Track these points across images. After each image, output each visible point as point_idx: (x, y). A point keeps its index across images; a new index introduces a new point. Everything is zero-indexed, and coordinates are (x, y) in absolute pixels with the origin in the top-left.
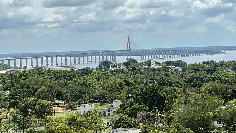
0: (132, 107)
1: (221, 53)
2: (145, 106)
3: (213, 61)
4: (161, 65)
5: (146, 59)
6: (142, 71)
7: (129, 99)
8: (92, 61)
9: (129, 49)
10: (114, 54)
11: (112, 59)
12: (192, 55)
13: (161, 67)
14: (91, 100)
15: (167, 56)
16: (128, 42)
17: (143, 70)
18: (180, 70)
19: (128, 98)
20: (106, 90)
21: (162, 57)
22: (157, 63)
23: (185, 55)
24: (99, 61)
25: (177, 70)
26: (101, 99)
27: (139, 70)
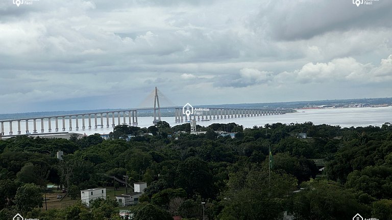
0: (163, 192)
1: (292, 112)
2: (181, 190)
3: (280, 124)
4: (205, 131)
5: (182, 122)
6: (177, 139)
7: (158, 180)
8: (102, 125)
9: (157, 106)
10: (134, 113)
11: (132, 122)
12: (250, 115)
13: (205, 133)
14: (101, 182)
15: (214, 117)
16: (157, 96)
17: (179, 138)
18: (233, 137)
19: (156, 179)
20: (124, 167)
21: (207, 118)
22: (198, 127)
23: (241, 115)
24: (114, 125)
25: (229, 137)
26: (116, 180)
27: (174, 138)
